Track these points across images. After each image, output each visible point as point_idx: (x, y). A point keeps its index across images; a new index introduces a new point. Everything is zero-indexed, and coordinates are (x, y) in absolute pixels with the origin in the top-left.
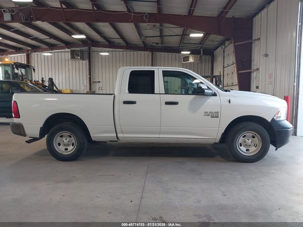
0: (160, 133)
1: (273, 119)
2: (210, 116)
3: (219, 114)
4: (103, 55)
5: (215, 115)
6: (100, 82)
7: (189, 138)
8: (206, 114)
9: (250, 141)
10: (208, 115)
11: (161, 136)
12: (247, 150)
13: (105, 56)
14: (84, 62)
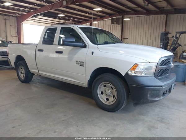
0: (55, 74)
1: (127, 74)
2: (79, 65)
3: (85, 64)
4: (126, 20)
5: (82, 64)
6: (127, 38)
7: (70, 80)
8: (77, 62)
9: (109, 91)
10: (78, 64)
11: (56, 76)
12: (107, 99)
13: (128, 20)
14: (119, 26)
